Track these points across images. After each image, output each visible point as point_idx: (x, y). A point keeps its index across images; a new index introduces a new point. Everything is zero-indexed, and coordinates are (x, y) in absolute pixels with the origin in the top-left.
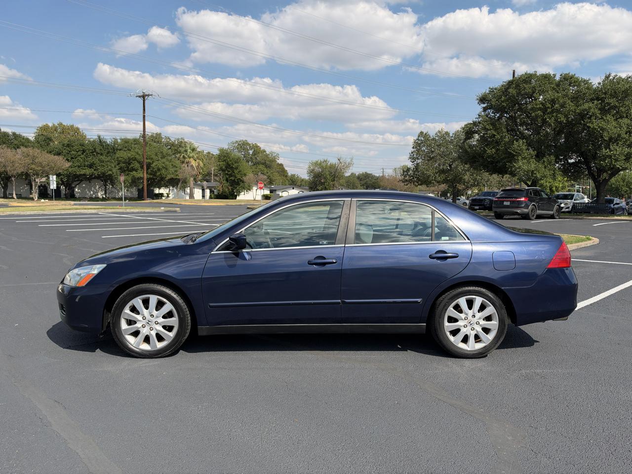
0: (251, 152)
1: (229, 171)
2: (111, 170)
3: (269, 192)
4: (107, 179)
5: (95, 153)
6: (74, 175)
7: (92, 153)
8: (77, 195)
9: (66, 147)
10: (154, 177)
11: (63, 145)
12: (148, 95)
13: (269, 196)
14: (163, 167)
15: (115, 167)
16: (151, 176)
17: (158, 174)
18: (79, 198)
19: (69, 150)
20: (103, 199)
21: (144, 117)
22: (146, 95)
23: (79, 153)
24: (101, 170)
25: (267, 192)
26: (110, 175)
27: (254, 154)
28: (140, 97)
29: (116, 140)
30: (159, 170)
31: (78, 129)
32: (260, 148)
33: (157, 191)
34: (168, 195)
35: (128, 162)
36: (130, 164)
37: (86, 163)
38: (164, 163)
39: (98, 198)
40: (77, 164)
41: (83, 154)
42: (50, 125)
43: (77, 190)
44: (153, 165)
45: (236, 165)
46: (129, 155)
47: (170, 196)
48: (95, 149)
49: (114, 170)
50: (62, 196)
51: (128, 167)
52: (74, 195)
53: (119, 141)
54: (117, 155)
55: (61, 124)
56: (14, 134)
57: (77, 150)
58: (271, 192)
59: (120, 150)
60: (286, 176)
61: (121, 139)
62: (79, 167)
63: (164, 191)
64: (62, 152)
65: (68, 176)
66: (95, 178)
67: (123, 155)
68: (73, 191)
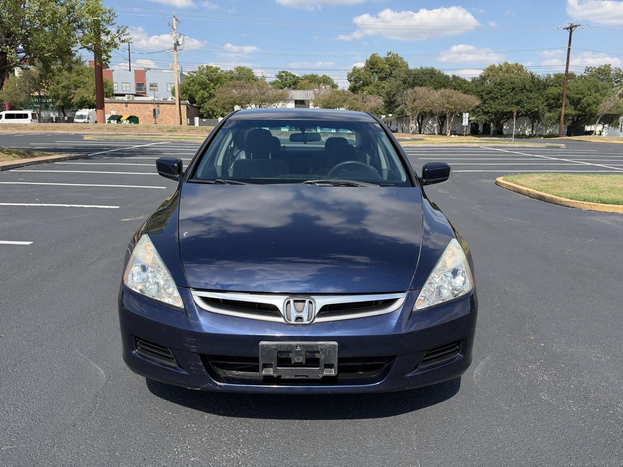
2: (537, 107)
4: (534, 117)
5: (524, 90)
6: (502, 113)
7: (521, 90)
8: (505, 132)
9: (498, 85)
10: (583, 113)
11: (495, 85)
12: (576, 26)
14: (594, 103)
15: (543, 103)
16: (580, 112)
17: (587, 110)
18: (507, 135)
19: (500, 88)
20: (530, 136)
21: (569, 49)
22: (574, 26)
23: (509, 91)
24: (527, 107)
26: (537, 112)
28: (567, 29)
29: (549, 76)
30: (589, 105)
31: (522, 66)
33: (588, 128)
34: (601, 132)
35: (558, 98)
36: (559, 100)
37: (514, 101)
38: (595, 98)
39: (525, 135)
40: (505, 102)
41: (512, 92)
42: (497, 65)
43: (505, 127)
44: (583, 101)
46: (559, 91)
47: (602, 134)
48: (525, 86)
49: (541, 107)
50: (491, 133)
51: (557, 104)
52: (502, 132)
53: (552, 77)
54: (547, 92)
55: (506, 63)
56: (454, 76)
57: (507, 88)
59: (552, 86)
61: (555, 75)
62: (507, 104)
63: (599, 128)
64: (493, 91)
65: (496, 114)
66: (522, 115)
67: (553, 91)
68: (502, 128)
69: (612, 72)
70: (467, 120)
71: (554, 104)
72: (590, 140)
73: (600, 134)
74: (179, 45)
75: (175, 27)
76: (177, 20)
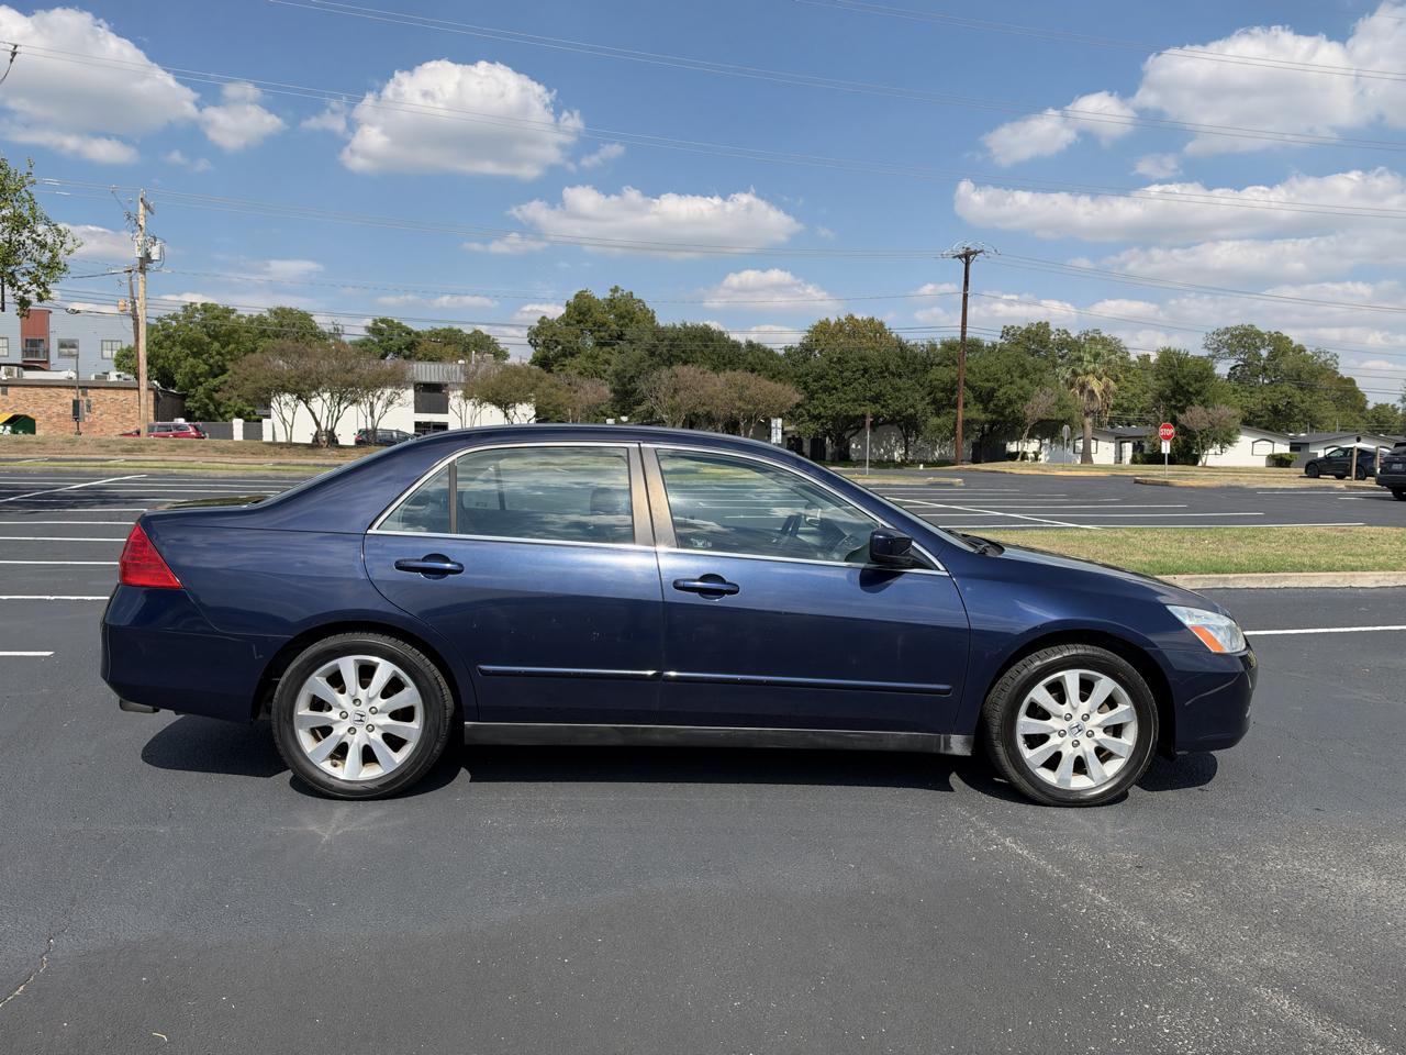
0: (1264, 353)
1: (1180, 401)
2: (912, 406)
3: (1288, 447)
4: (909, 426)
5: (886, 374)
6: (847, 417)
7: (881, 372)
8: (854, 456)
9: (835, 363)
10: (1001, 419)
11: (831, 361)
12: (975, 253)
13: (1288, 458)
14: (1020, 397)
15: (923, 399)
16: (994, 417)
17: (1008, 411)
18: (859, 461)
19: (840, 369)
20: (903, 464)
21: (965, 296)
22: (972, 253)
23: (858, 375)
24: (894, 406)
25: (1283, 448)
26: (912, 417)
27: (1273, 356)
28: (960, 256)
29: (933, 346)
30: (1010, 402)
31: (881, 325)
32: (1291, 342)
33: (1012, 447)
34: (1036, 454)
35: (951, 389)
36: (953, 392)
37: (868, 394)
38: (1021, 388)
39: (894, 461)
40: (851, 396)
41: (863, 376)
42: (833, 320)
43: (853, 446)
44: (999, 394)
45: (1197, 386)
46: (953, 374)
47: (1040, 457)
48: (887, 365)
49: (919, 407)
50: (828, 457)
51: (950, 399)
52: (848, 456)
53: (939, 347)
54: (931, 376)
55: (851, 318)
56: (750, 344)
57: (854, 369)
58: (1291, 449)
59: (939, 364)
60: (1363, 409)
61: (943, 344)
62: (855, 401)
63: (1032, 447)
64: (827, 374)
65: (834, 419)
66: (885, 422)
67: (942, 374)
68: (848, 447)
69: (1052, 337)
70: (780, 432)
71: (944, 400)
72: (1013, 471)
73: (1036, 459)
74: (151, 261)
75: (142, 223)
76: (147, 207)
